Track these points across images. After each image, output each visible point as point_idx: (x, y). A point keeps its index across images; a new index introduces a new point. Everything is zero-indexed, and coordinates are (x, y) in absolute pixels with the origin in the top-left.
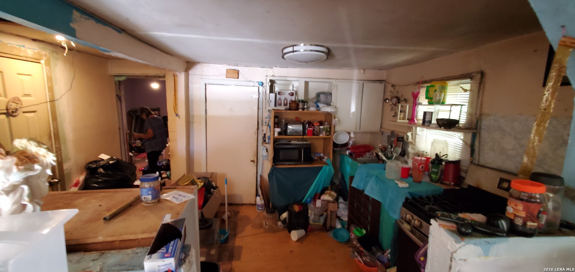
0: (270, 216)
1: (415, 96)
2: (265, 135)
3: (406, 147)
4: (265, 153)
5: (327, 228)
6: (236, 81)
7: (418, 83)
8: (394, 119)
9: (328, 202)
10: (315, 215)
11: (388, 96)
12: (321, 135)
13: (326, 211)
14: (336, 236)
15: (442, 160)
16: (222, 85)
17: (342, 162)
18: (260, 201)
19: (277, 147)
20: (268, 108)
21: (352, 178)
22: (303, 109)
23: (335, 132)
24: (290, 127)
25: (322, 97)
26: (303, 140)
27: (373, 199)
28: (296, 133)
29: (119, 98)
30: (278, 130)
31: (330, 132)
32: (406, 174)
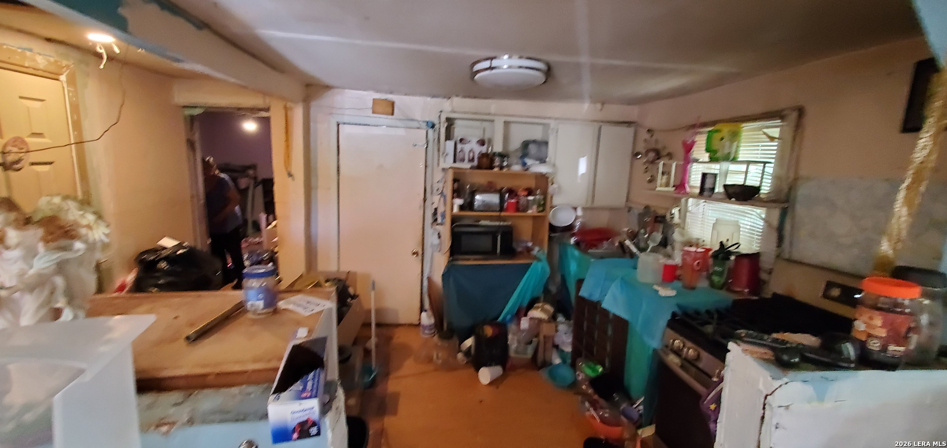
0: (446, 344)
1: (688, 148)
2: (436, 209)
3: (670, 233)
4: (436, 241)
5: (537, 363)
6: (389, 119)
7: (694, 126)
8: (651, 185)
9: (540, 321)
10: (519, 342)
11: (641, 147)
12: (530, 212)
13: (537, 336)
14: (553, 376)
15: (731, 253)
16: (366, 125)
17: (563, 257)
18: (427, 319)
19: (456, 230)
20: (443, 165)
21: (580, 282)
22: (501, 168)
23: (552, 207)
24: (478, 197)
25: (532, 148)
26: (499, 218)
27: (615, 316)
28: (487, 207)
29: (191, 144)
30: (459, 202)
31: (544, 205)
32: (670, 274)
